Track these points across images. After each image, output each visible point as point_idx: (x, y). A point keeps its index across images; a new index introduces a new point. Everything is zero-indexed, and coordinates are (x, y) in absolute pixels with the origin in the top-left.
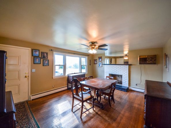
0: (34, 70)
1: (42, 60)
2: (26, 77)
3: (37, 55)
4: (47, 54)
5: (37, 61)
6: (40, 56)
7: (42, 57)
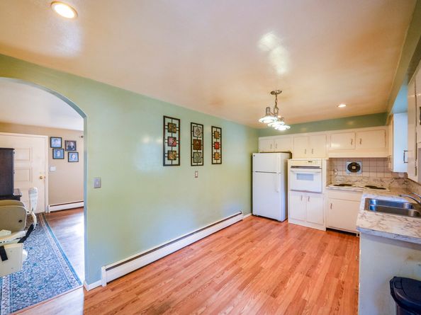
0: (53, 169)
1: (66, 153)
2: (41, 178)
3: (58, 146)
4: (75, 142)
5: (59, 154)
6: (63, 147)
7: (67, 148)
